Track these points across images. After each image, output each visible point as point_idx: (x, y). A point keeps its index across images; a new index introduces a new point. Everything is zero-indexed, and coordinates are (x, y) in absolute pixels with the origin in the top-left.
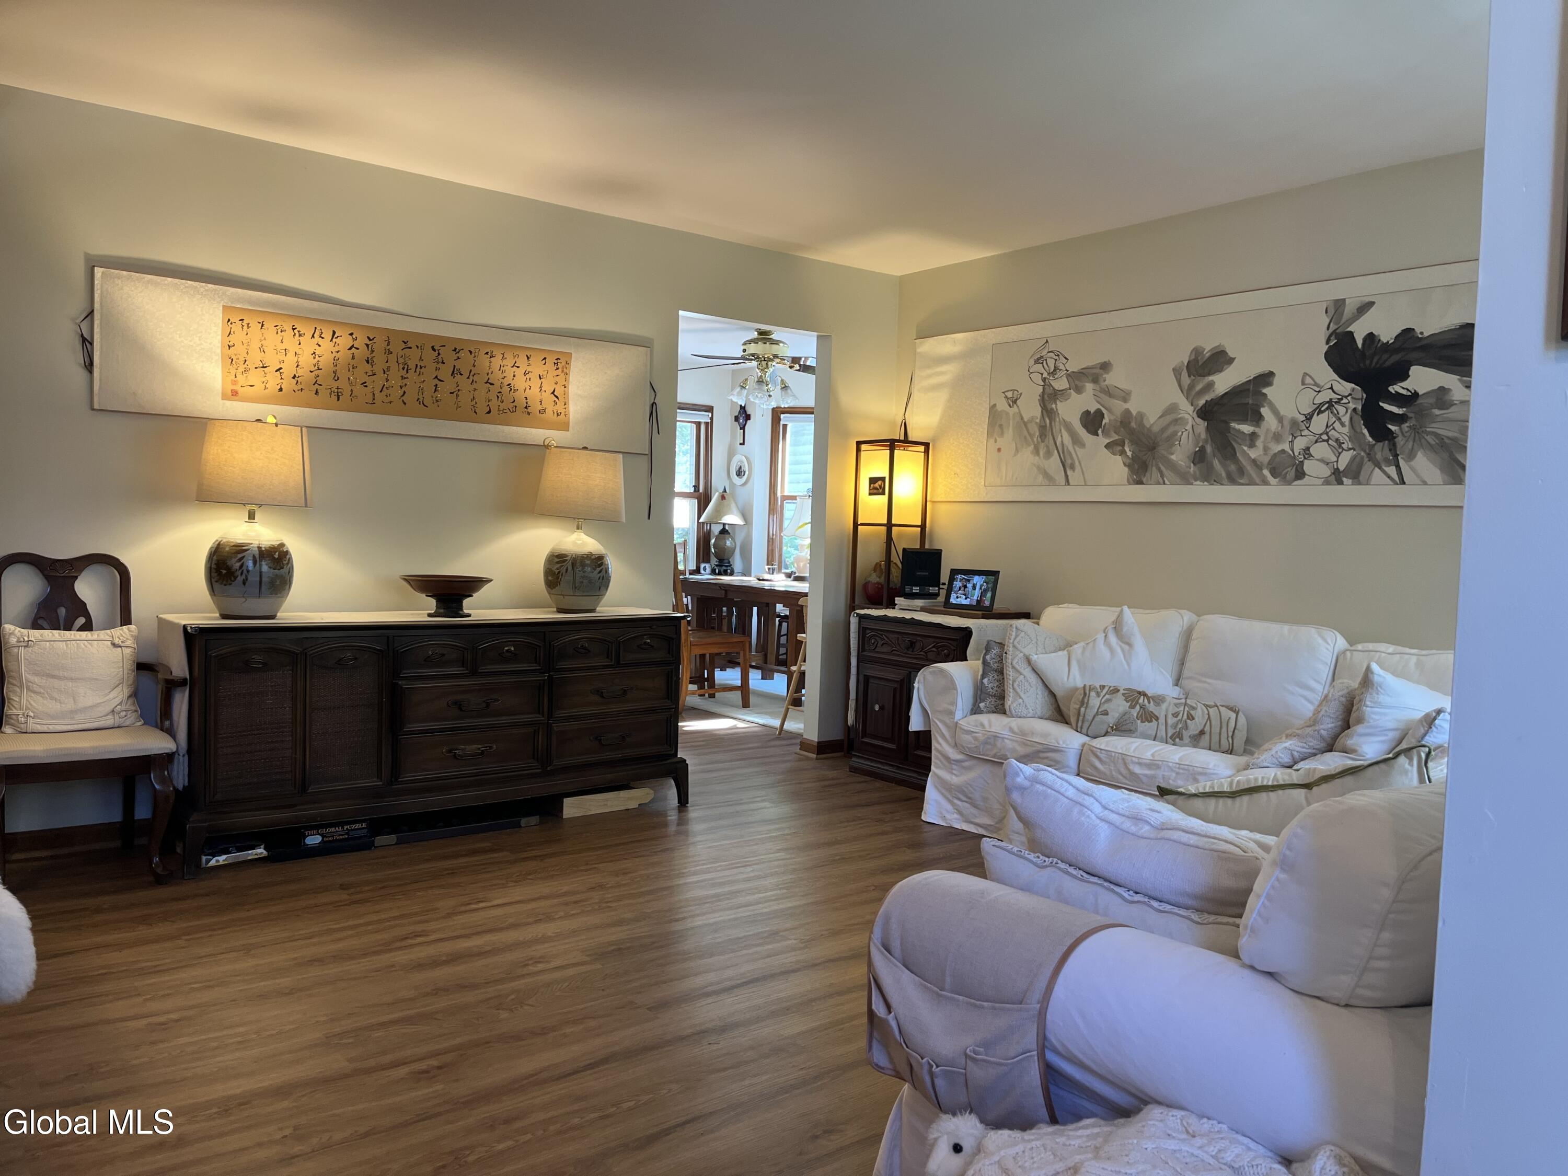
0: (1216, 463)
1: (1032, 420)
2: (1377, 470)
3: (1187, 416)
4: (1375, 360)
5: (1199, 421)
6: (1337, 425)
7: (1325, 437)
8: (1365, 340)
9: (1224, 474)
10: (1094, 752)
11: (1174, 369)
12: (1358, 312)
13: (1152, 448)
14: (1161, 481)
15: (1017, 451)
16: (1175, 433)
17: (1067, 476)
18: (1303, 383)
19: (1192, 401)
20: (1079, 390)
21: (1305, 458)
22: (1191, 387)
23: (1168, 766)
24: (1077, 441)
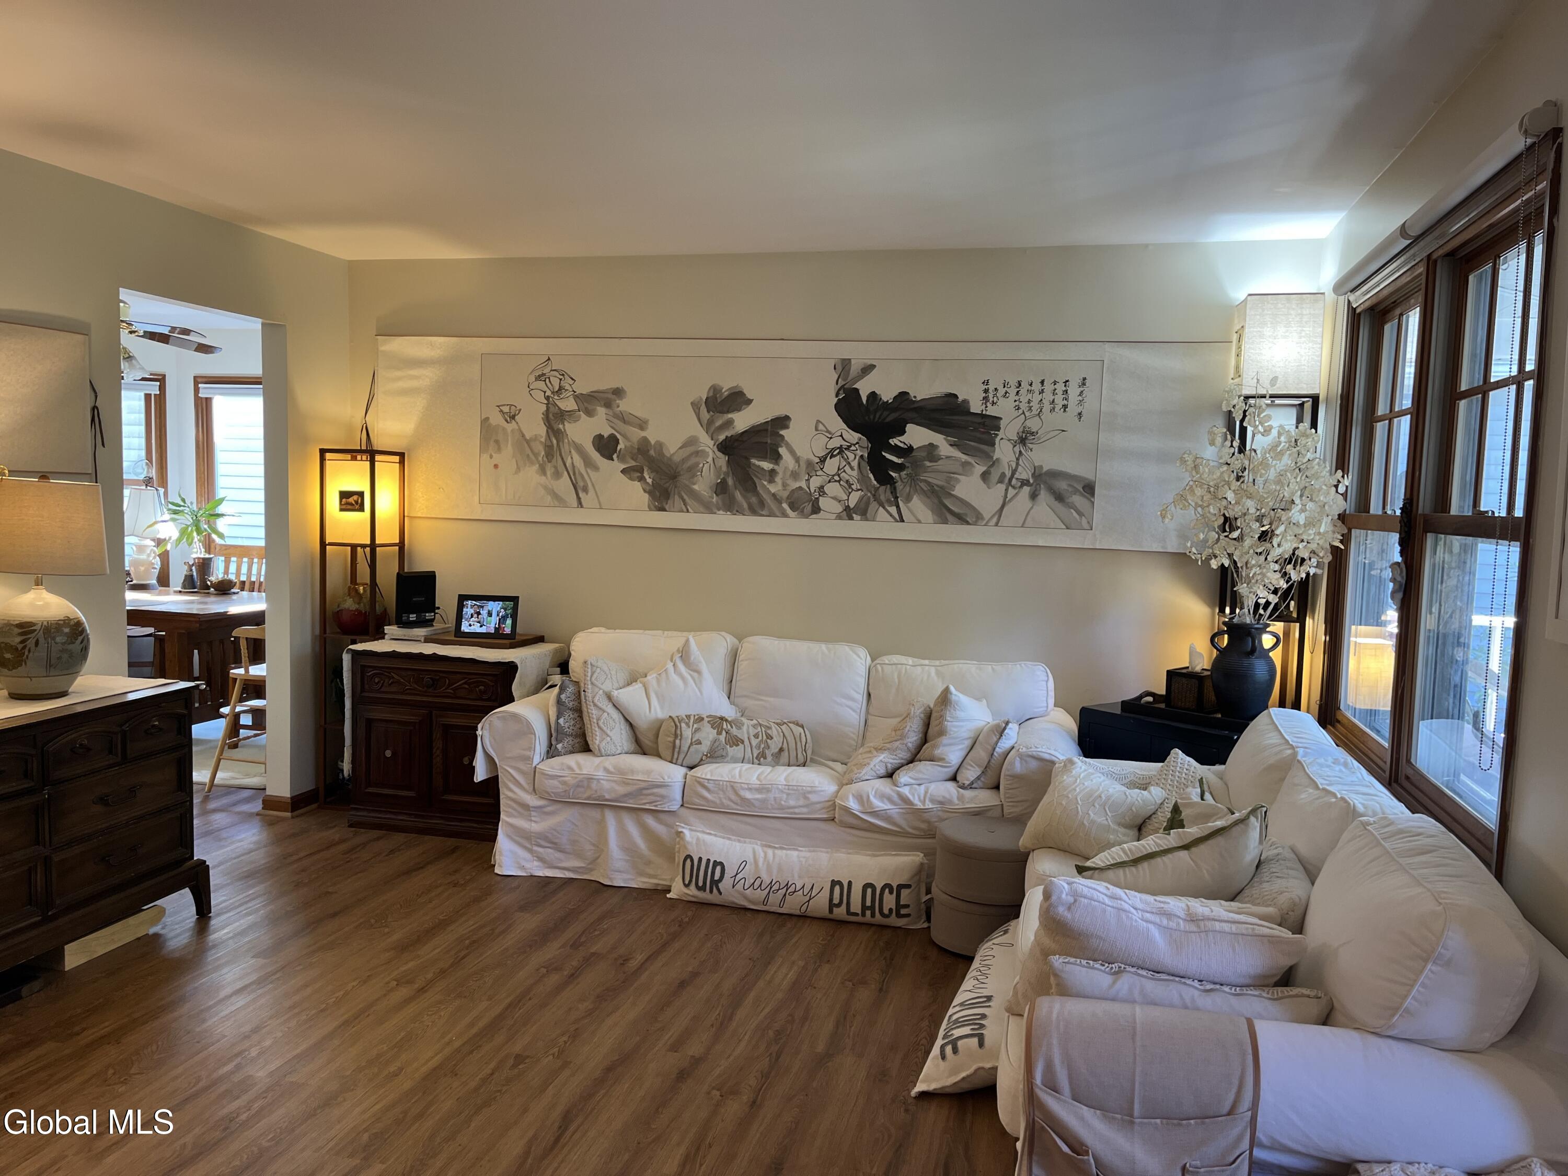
0: (738, 495)
1: (535, 438)
2: (881, 508)
3: (707, 449)
4: (877, 416)
5: (720, 454)
6: (847, 468)
7: (837, 478)
8: (868, 397)
9: (745, 505)
10: (700, 782)
11: (692, 403)
12: (863, 373)
13: (674, 477)
14: (685, 510)
15: (518, 469)
16: (697, 464)
17: (579, 498)
18: (817, 429)
19: (712, 434)
20: (590, 413)
21: (820, 495)
22: (710, 422)
23: (778, 788)
24: (588, 463)
